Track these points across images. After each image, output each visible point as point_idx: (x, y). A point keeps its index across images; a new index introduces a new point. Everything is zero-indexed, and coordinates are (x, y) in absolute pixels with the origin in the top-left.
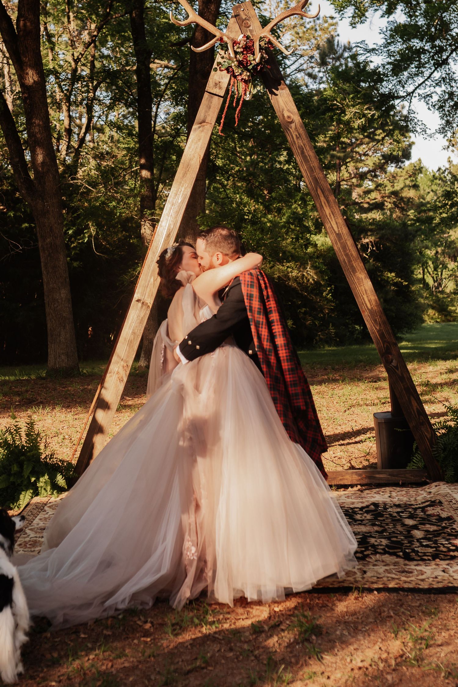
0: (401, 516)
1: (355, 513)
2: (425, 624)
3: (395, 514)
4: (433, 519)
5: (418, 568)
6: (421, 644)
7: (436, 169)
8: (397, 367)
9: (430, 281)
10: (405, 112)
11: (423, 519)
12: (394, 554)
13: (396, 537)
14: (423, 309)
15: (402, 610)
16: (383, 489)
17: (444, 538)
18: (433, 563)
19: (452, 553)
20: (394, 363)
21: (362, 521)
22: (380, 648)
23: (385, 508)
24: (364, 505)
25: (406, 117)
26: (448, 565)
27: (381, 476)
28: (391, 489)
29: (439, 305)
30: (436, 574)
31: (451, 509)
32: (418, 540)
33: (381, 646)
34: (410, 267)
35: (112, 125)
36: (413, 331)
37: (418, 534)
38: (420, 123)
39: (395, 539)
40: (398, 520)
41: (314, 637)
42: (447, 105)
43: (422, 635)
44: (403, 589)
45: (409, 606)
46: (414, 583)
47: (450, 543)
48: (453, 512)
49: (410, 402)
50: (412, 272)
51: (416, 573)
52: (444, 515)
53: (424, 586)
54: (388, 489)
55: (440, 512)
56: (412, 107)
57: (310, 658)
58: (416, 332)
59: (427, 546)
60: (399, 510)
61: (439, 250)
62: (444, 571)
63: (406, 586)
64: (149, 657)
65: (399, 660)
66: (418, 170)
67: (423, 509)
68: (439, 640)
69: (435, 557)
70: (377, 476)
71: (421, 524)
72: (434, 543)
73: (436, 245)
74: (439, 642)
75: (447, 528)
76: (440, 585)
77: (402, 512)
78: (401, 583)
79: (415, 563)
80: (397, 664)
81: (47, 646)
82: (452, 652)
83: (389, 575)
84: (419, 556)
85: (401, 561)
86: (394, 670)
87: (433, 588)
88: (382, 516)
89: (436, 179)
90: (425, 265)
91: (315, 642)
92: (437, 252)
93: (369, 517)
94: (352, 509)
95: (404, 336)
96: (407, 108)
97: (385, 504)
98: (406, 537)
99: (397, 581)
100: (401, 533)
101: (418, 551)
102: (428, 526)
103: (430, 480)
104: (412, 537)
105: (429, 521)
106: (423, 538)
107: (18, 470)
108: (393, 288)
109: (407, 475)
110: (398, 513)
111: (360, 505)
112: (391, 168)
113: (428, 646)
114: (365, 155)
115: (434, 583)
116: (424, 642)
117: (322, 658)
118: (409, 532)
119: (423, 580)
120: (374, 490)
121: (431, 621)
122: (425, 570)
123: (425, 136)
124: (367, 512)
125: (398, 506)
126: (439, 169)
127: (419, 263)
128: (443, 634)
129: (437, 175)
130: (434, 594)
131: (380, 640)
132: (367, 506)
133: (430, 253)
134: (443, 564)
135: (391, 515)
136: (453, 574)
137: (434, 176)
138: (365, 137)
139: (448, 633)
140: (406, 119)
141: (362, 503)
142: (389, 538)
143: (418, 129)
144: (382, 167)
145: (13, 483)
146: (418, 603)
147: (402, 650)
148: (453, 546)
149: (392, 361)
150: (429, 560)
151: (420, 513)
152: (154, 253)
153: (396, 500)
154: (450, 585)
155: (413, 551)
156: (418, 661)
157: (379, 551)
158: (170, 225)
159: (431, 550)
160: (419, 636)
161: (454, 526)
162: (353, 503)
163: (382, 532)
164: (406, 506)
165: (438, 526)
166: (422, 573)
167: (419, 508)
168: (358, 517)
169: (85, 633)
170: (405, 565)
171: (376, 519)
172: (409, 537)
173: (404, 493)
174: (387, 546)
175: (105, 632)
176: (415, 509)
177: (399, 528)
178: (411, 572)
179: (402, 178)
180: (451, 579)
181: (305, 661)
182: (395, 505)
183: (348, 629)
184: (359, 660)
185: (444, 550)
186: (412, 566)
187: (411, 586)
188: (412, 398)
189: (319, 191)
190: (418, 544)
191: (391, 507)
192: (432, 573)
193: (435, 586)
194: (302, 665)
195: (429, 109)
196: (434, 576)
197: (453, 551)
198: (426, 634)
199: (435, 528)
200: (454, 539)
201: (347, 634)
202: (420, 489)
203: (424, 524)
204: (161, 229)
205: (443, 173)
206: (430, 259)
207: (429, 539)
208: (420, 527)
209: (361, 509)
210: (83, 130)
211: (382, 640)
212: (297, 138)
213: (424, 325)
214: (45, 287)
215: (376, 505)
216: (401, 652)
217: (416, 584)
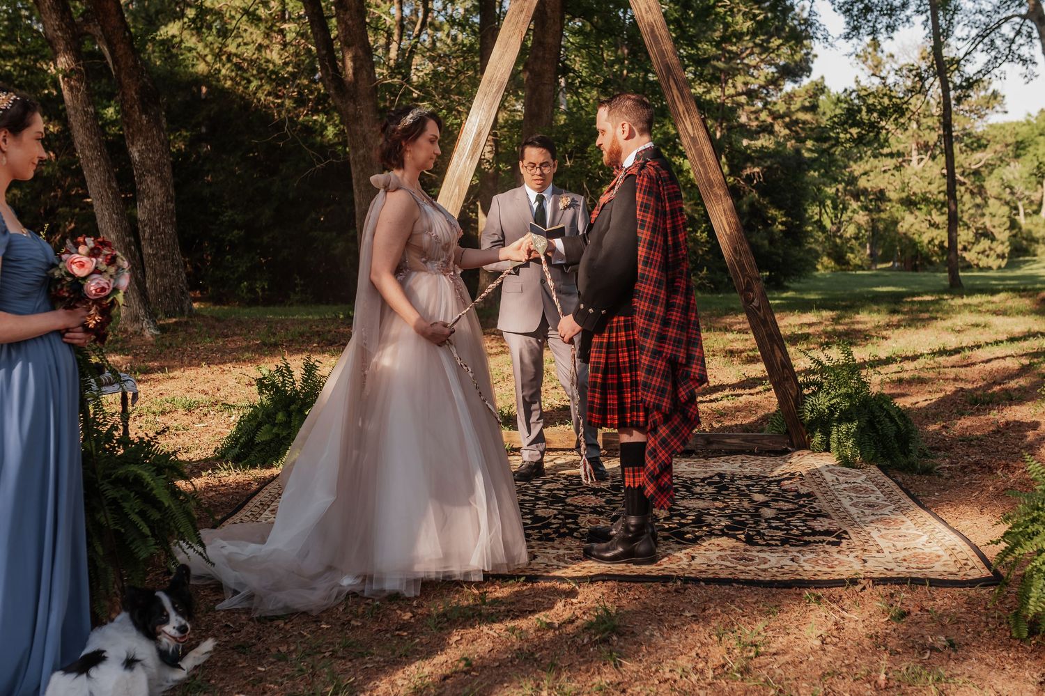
0: (750, 490)
1: (694, 484)
2: (760, 626)
3: (744, 488)
4: (790, 495)
5: (761, 555)
6: (750, 651)
7: (841, 90)
8: (759, 308)
9: (827, 223)
10: (805, 15)
11: (778, 495)
12: (734, 537)
13: (740, 516)
14: (817, 256)
15: (733, 607)
16: (733, 457)
17: (799, 519)
18: (781, 549)
19: (806, 538)
20: (756, 303)
21: (701, 494)
22: (697, 654)
23: (732, 480)
24: (707, 475)
25: (806, 20)
26: (799, 552)
27: (733, 441)
28: (743, 457)
29: (836, 252)
30: (782, 563)
31: (813, 484)
32: (766, 520)
33: (699, 651)
34: (803, 205)
35: (452, 21)
36: (802, 280)
37: (768, 513)
38: (822, 28)
39: (738, 518)
40: (747, 495)
41: (615, 638)
42: (856, 9)
43: (753, 639)
44: (738, 581)
45: (743, 602)
46: (752, 573)
47: (806, 525)
48: (815, 488)
49: (774, 353)
50: (806, 210)
51: (757, 560)
52: (803, 490)
53: (767, 577)
54: (740, 457)
55: (800, 487)
56: (814, 9)
57: (604, 665)
58: (805, 280)
59: (777, 528)
60: (749, 482)
61: (841, 187)
62: (792, 560)
63: (742, 577)
64: (401, 656)
65: (719, 671)
66: (820, 89)
67: (779, 482)
68: (774, 647)
69: (784, 542)
70: (728, 441)
71: (773, 500)
72: (786, 525)
73: (835, 180)
74: (774, 650)
75: (805, 506)
76: (786, 577)
77: (753, 486)
78: (737, 572)
79: (759, 548)
80: (715, 677)
81: (276, 638)
82: (788, 663)
83: (723, 563)
84: (765, 540)
85: (741, 545)
86: (710, 684)
87: (776, 581)
88: (727, 489)
89: (841, 102)
90: (822, 204)
91: (615, 644)
92: (838, 190)
93: (711, 489)
94: (691, 479)
95: (791, 285)
96: (808, 9)
97: (733, 475)
98: (752, 516)
99: (732, 570)
100: (747, 510)
101: (764, 534)
102: (782, 503)
103: (793, 447)
104: (759, 516)
105: (784, 497)
106: (773, 519)
107: (284, 419)
108: (780, 227)
109: (765, 441)
110: (747, 486)
111: (702, 476)
112: (788, 86)
113: (758, 655)
114: (755, 67)
115: (778, 574)
116: (754, 648)
117: (621, 664)
118: (757, 509)
119: (764, 570)
120: (723, 458)
121: (767, 623)
122: (769, 558)
123: (826, 44)
124: (709, 484)
125: (750, 478)
126: (846, 90)
127: (814, 201)
128: (780, 639)
129: (843, 97)
130: (777, 588)
131: (699, 645)
132: (711, 477)
133: (830, 191)
134: (794, 551)
135: (738, 488)
136: (804, 564)
137: (838, 98)
138: (756, 45)
139: (787, 637)
140: (807, 23)
141: (706, 472)
142: (730, 517)
143: (819, 35)
144: (774, 82)
145: (277, 435)
146: (756, 598)
147: (724, 658)
148: (809, 529)
149: (753, 301)
150: (777, 545)
151: (774, 488)
152: (460, 156)
153: (747, 471)
154: (798, 577)
155: (758, 533)
156: (742, 674)
157: (716, 532)
158: (481, 121)
159: (780, 533)
160: (749, 641)
161: (815, 505)
162: (694, 473)
163: (723, 509)
164: (760, 478)
165: (794, 503)
166: (765, 561)
167: (775, 481)
168: (697, 490)
169: (327, 623)
170: (745, 550)
171: (719, 492)
172: (756, 516)
173: (759, 462)
174: (726, 526)
175: (353, 622)
176: (770, 483)
177: (746, 504)
178: (752, 560)
179: (801, 99)
180: (801, 569)
181: (599, 668)
182: (745, 477)
183: (660, 630)
184: (667, 670)
185: (797, 533)
186: (754, 552)
187: (749, 577)
188: (776, 347)
189: (672, 82)
190: (765, 525)
191: (740, 479)
192: (778, 562)
193: (779, 579)
194: (594, 674)
195: (834, 10)
196: (779, 565)
197: (809, 535)
198: (760, 638)
199: (790, 506)
200: (811, 521)
201: (658, 635)
202: (779, 458)
203: (777, 501)
204: (470, 125)
205: (850, 94)
206: (830, 198)
207: (781, 520)
208: (772, 504)
209: (703, 480)
210: (418, 27)
211: (702, 644)
212: (647, 12)
213: (816, 273)
214: (357, 209)
215: (721, 476)
216: (722, 662)
217: (756, 574)
